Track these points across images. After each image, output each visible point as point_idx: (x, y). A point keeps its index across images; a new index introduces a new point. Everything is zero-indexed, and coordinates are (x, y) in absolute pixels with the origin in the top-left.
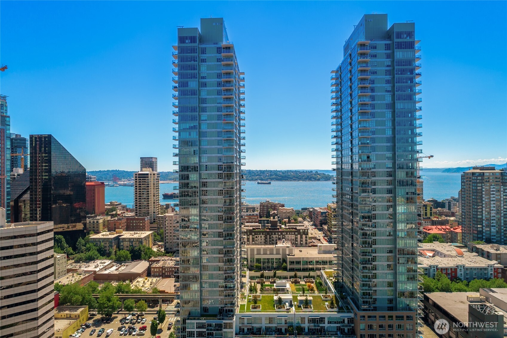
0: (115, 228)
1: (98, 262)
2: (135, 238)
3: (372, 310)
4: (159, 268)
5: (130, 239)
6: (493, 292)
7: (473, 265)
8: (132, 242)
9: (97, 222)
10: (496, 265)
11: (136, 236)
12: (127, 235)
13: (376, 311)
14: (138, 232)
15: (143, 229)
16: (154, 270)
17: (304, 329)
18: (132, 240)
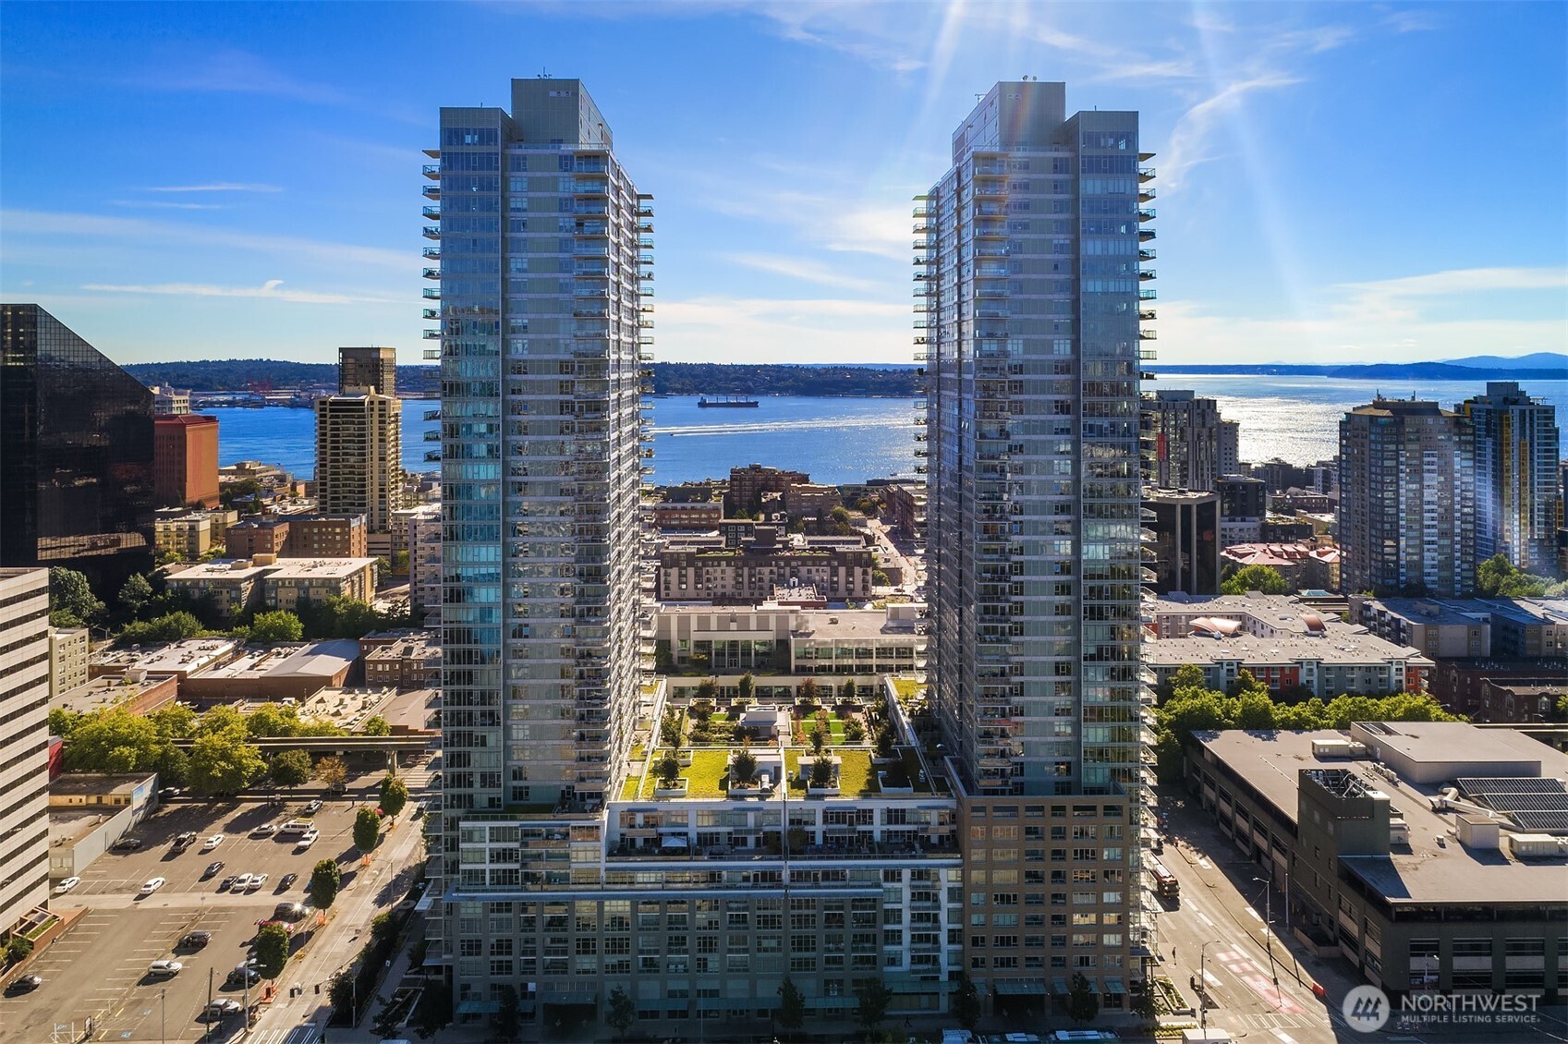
0: (251, 548)
1: (192, 645)
2: (317, 579)
3: (1011, 793)
4: (392, 662)
5: (299, 583)
6: (1389, 732)
7: (1345, 659)
8: (308, 588)
9: (192, 528)
10: (1412, 660)
11: (320, 573)
12: (289, 568)
13: (1022, 794)
14: (327, 560)
15: (343, 550)
16: (375, 668)
17: (813, 838)
18: (307, 583)
